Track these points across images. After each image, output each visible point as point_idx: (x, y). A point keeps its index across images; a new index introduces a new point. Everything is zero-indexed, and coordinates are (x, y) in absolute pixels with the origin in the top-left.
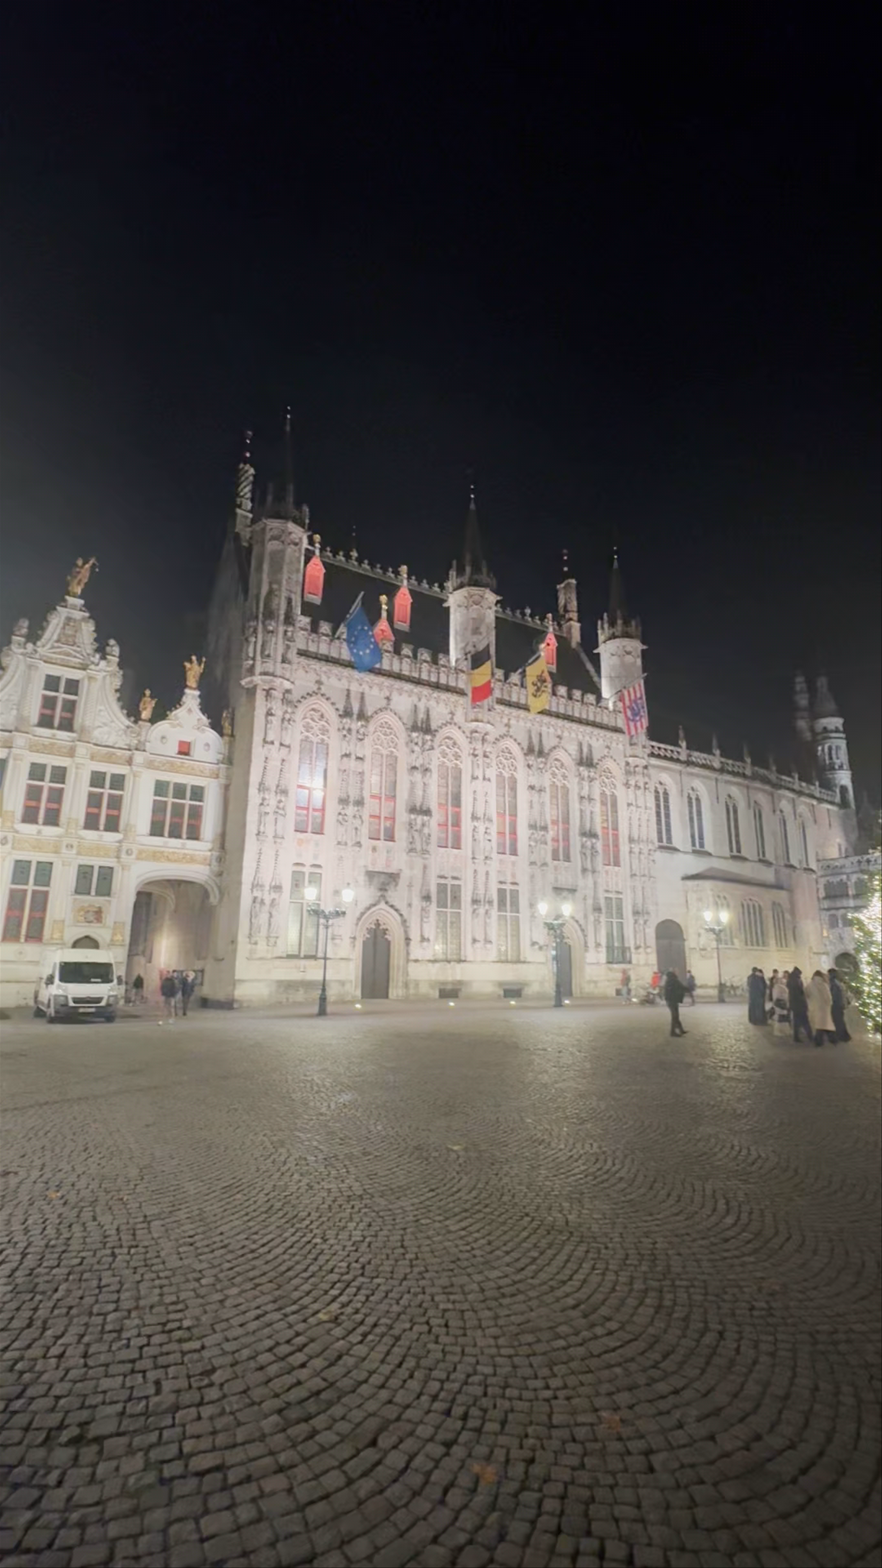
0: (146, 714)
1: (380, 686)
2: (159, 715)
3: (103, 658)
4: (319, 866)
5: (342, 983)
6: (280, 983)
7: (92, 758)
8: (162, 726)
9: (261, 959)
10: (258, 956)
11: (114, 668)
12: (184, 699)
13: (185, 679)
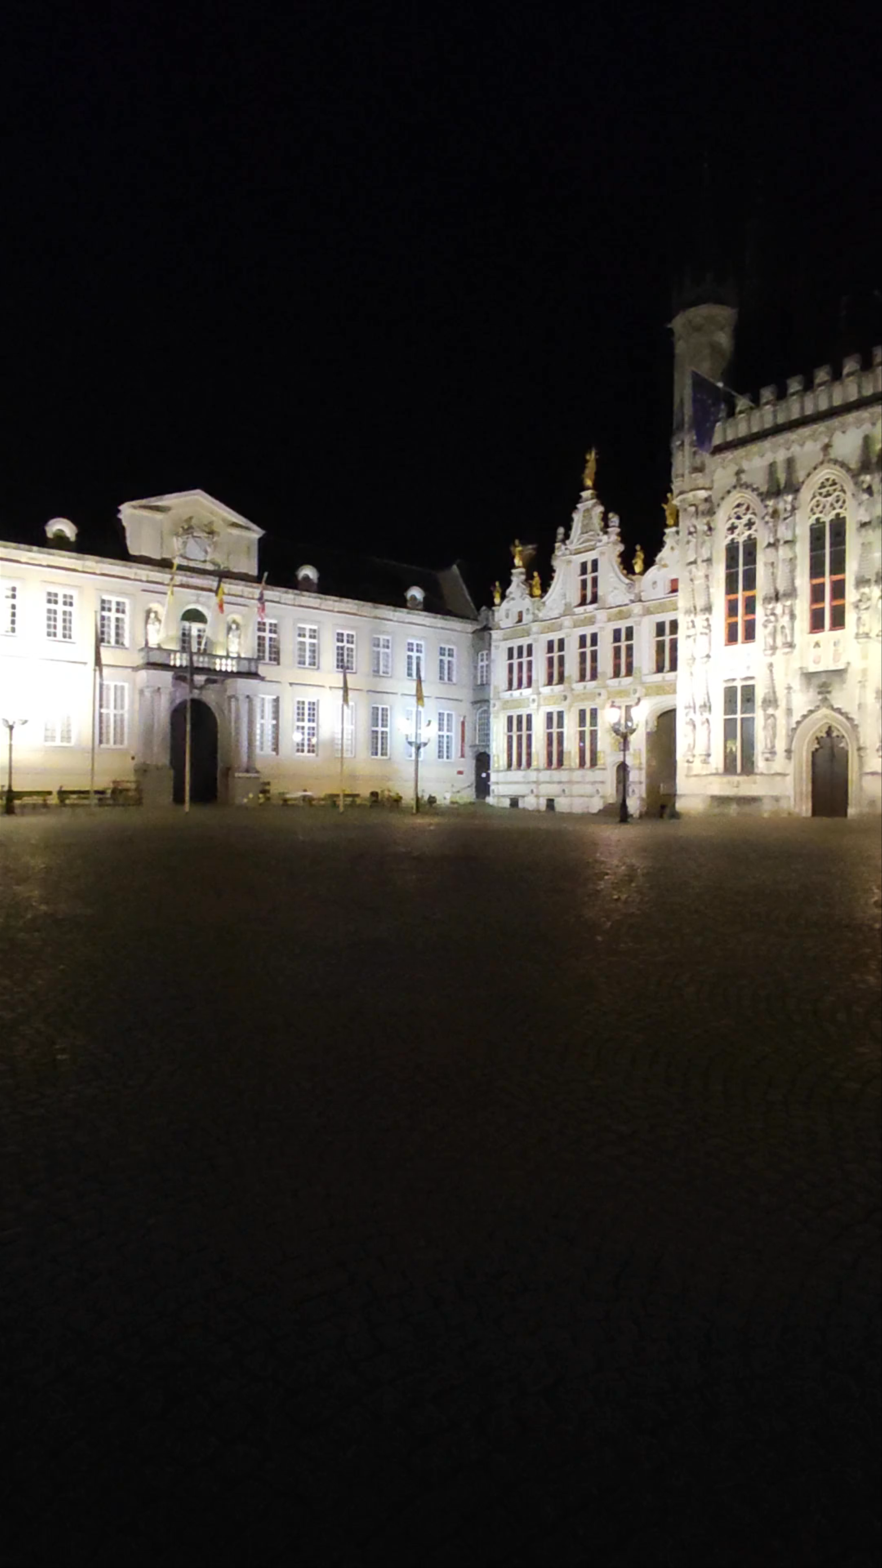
0: (638, 568)
1: (813, 437)
2: (649, 563)
3: (606, 533)
4: (752, 678)
5: (777, 799)
6: (714, 798)
7: (609, 620)
8: (653, 570)
9: (696, 776)
10: (694, 773)
11: (614, 538)
12: (665, 539)
13: (664, 518)
